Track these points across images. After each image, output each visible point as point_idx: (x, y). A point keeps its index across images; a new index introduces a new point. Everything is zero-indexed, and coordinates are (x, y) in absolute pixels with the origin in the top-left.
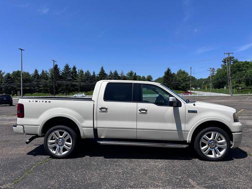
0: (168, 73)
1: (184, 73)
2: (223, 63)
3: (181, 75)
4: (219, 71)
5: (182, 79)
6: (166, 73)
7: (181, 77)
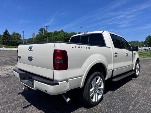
0: (6, 33)
1: (18, 34)
2: (39, 32)
3: (16, 36)
4: (37, 35)
5: (17, 39)
6: (4, 33)
7: (16, 37)
